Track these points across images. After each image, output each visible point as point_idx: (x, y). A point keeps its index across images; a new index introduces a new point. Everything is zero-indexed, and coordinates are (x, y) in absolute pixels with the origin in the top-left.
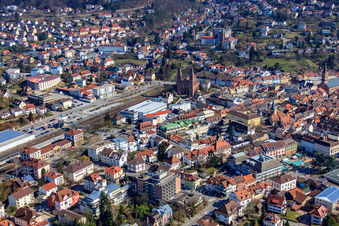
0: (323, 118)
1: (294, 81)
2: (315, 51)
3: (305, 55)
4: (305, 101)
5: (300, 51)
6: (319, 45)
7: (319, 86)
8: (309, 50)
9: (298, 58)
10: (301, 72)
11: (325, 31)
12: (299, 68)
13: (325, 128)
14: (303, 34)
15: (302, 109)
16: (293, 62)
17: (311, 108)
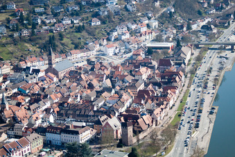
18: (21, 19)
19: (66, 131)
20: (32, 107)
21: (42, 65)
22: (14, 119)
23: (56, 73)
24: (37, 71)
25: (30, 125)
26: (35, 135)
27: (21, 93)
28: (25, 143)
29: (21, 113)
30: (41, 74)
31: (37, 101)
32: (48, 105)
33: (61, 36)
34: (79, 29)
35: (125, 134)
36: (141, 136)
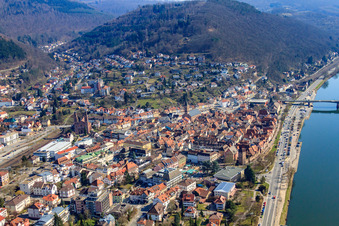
0: (195, 138)
1: (163, 114)
2: (173, 92)
3: (165, 95)
4: (178, 127)
5: (161, 92)
6: (173, 87)
7: (183, 117)
8: (168, 91)
9: (161, 97)
10: (166, 108)
11: (175, 76)
12: (163, 105)
13: (200, 144)
14: (160, 80)
15: (178, 133)
16: (158, 101)
17: (184, 132)
18: (164, 83)
19: (201, 153)
20: (177, 138)
21: (180, 112)
22: (165, 145)
23: (189, 117)
24: (177, 116)
25: (177, 150)
26: (181, 155)
27: (167, 129)
28: (176, 160)
29: (169, 142)
30: (180, 118)
31: (179, 135)
32: (186, 137)
33: (191, 94)
34: (203, 90)
35: (240, 157)
36: (251, 159)
